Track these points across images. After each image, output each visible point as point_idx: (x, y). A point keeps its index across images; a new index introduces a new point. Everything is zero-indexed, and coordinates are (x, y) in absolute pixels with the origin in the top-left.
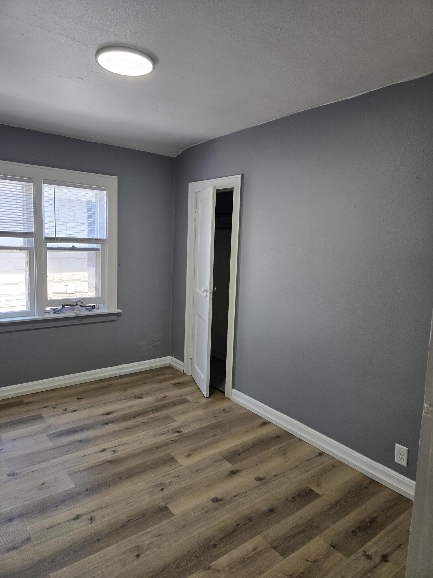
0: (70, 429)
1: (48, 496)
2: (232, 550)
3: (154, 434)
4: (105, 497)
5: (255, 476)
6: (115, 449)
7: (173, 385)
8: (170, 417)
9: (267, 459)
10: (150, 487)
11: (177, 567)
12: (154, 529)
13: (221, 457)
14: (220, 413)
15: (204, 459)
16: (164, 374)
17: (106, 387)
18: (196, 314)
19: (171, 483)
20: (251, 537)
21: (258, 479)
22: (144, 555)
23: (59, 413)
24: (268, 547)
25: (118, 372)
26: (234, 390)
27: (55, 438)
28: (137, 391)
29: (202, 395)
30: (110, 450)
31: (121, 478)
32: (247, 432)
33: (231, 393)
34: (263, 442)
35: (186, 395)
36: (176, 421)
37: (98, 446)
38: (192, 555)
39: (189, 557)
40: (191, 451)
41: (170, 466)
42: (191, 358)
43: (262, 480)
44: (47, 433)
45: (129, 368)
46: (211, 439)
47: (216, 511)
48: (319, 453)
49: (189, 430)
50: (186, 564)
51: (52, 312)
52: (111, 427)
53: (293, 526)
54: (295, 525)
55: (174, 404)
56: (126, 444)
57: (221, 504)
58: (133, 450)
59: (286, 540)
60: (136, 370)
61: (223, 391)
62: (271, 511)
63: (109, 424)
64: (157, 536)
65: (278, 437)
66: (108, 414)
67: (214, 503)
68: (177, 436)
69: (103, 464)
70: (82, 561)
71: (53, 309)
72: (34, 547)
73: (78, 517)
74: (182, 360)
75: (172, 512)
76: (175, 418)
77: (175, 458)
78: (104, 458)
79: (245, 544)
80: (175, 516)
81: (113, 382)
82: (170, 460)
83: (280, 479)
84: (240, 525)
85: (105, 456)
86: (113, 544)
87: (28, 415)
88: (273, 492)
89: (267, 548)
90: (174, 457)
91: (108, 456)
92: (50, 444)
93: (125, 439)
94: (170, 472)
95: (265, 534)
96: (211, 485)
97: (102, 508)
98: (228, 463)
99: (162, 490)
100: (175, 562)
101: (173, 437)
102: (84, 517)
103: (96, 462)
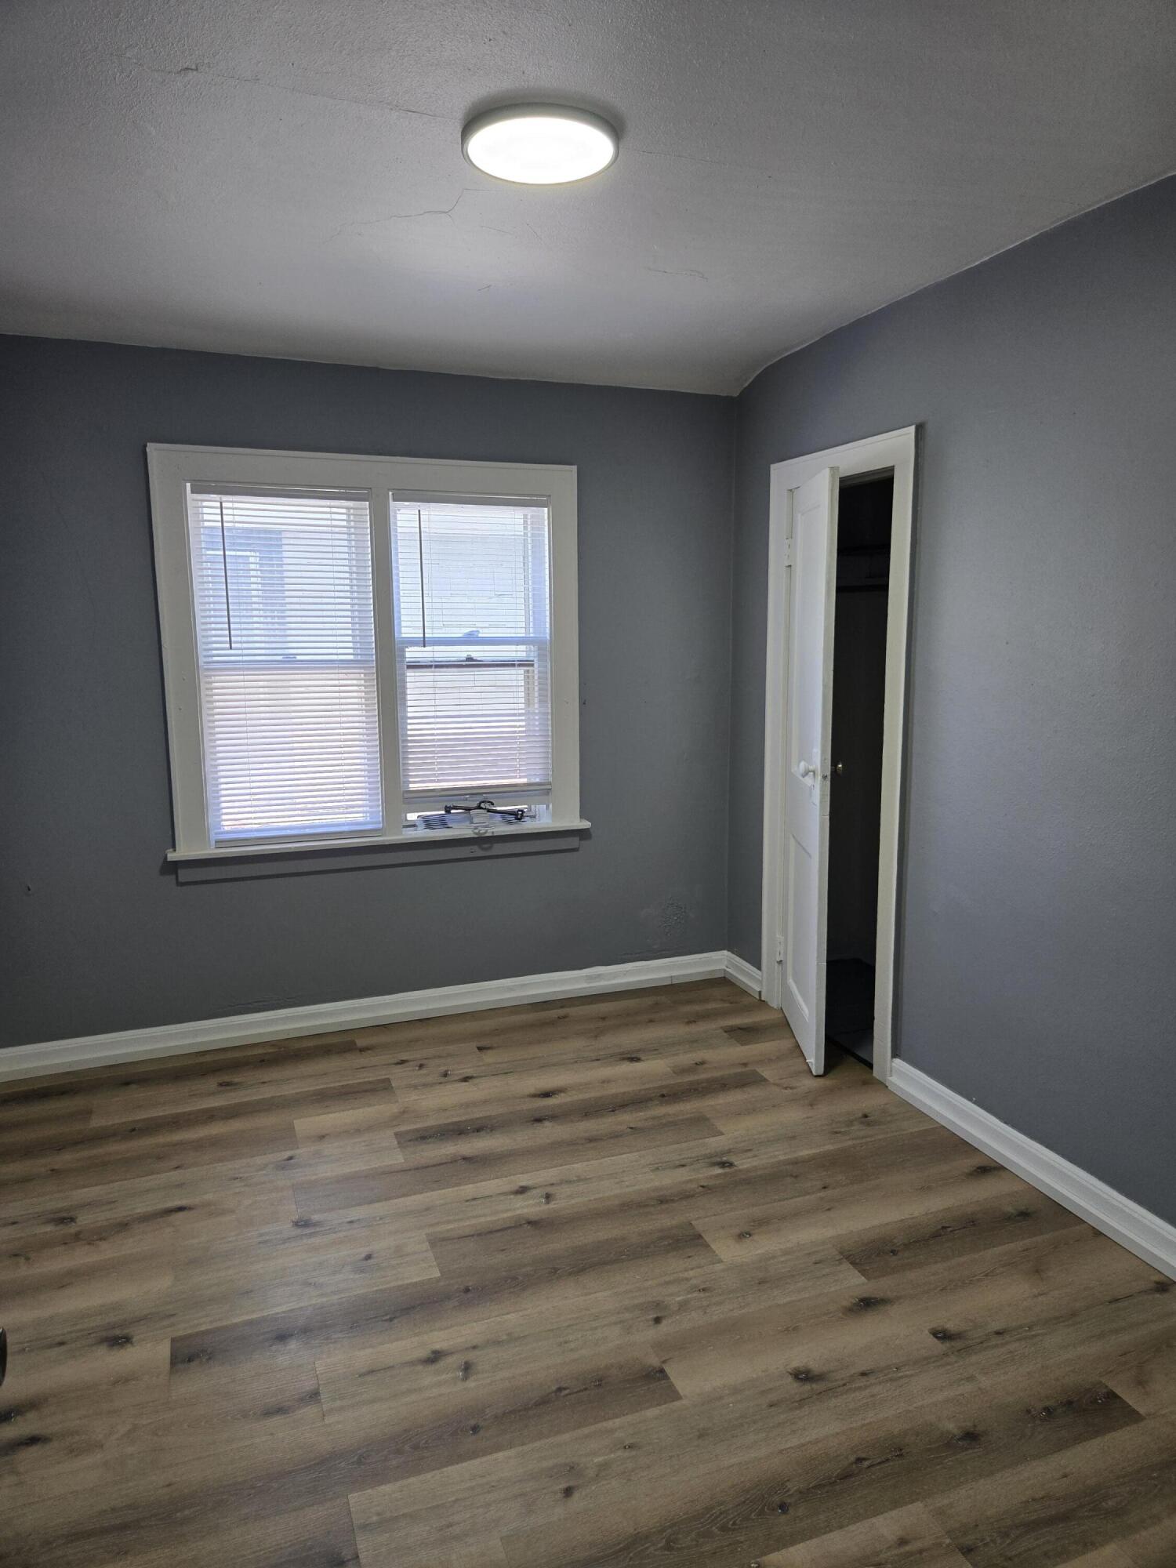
0: (449, 1124)
1: (375, 1289)
2: (831, 1531)
3: (657, 1161)
4: (509, 1316)
5: (934, 1325)
6: (550, 1190)
7: (726, 1032)
8: (708, 1119)
9: (977, 1277)
10: (627, 1309)
11: (668, 1547)
12: (621, 1425)
13: (837, 1253)
14: (850, 1123)
15: (786, 1252)
16: (706, 1000)
17: (551, 1023)
18: (791, 836)
19: (683, 1306)
20: (896, 1504)
21: (942, 1335)
22: (584, 1493)
23: (429, 1079)
24: (944, 1545)
25: (585, 985)
26: (897, 1061)
27: (412, 1143)
28: (629, 1039)
29: (806, 1068)
30: (538, 1191)
31: (556, 1270)
32: (925, 1189)
33: (888, 1069)
34: (974, 1225)
35: (761, 1062)
36: (722, 1134)
37: (508, 1178)
38: (713, 1521)
39: (705, 1526)
40: (752, 1224)
41: (689, 1257)
42: (781, 961)
43: (954, 1339)
44: (397, 1129)
45: (614, 978)
46: (813, 1197)
47: (800, 1407)
48: (1157, 1283)
49: (755, 1162)
50: (694, 1543)
51: (421, 826)
52: (550, 1132)
53: (1037, 1496)
54: (1042, 1494)
55: (721, 1085)
56: (579, 1180)
57: (819, 1391)
58: (595, 1200)
59: (1006, 1535)
60: (629, 983)
61: (867, 1059)
62: (971, 1437)
63: (544, 1122)
64: (625, 1447)
65: (1024, 1215)
66: (547, 1095)
67: (796, 1385)
68: (717, 1176)
69: (515, 1227)
70: (429, 1476)
71: (423, 817)
72: (324, 1416)
73: (435, 1357)
74: (758, 965)
75: (675, 1388)
76: (720, 1125)
77: (707, 1238)
78: (518, 1212)
79: (874, 1520)
80: (684, 1402)
81: (572, 1011)
82: (689, 1241)
83: (1012, 1347)
84: (866, 1464)
85: (523, 1207)
86: (511, 1446)
87: (360, 1078)
88: (985, 1382)
89: (940, 1545)
90: (703, 1235)
91: (528, 1207)
92: (397, 1158)
93: (579, 1167)
94: (686, 1275)
95: (941, 1501)
96: (795, 1329)
97: (498, 1343)
98: (856, 1272)
99: (657, 1320)
100: (663, 1530)
101: (707, 1178)
102: (450, 1360)
103: (498, 1220)
